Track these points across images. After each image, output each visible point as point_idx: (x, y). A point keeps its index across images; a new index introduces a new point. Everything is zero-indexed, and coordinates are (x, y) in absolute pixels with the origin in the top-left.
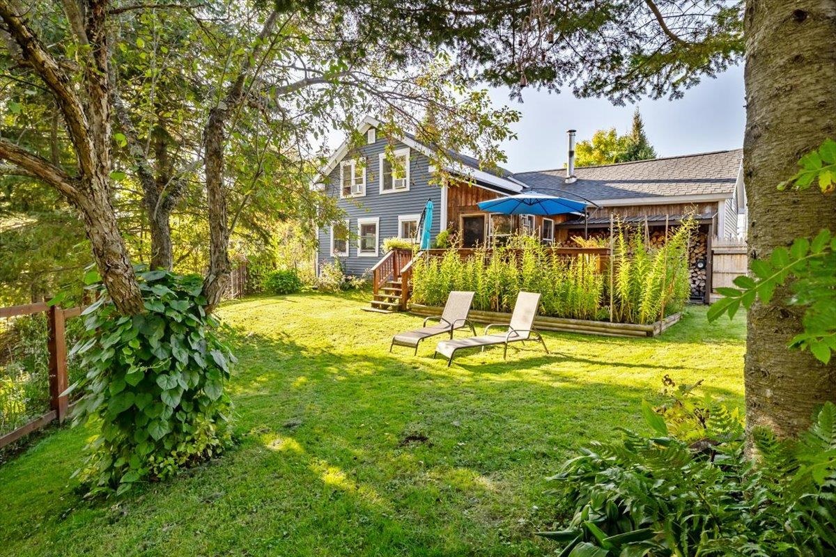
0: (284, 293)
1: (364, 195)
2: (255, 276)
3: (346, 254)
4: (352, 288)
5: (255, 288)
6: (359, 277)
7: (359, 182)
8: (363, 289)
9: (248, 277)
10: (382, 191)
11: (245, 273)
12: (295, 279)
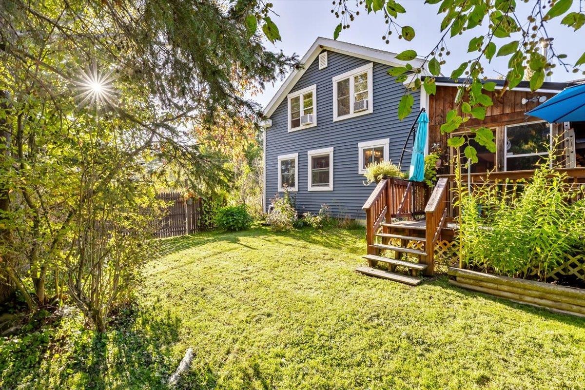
0: (234, 230)
1: (315, 124)
2: (208, 212)
3: (295, 189)
4: (307, 226)
5: (207, 223)
6: (315, 213)
7: (308, 112)
8: (322, 228)
9: (201, 213)
10: (336, 118)
11: (199, 209)
12: (245, 216)
